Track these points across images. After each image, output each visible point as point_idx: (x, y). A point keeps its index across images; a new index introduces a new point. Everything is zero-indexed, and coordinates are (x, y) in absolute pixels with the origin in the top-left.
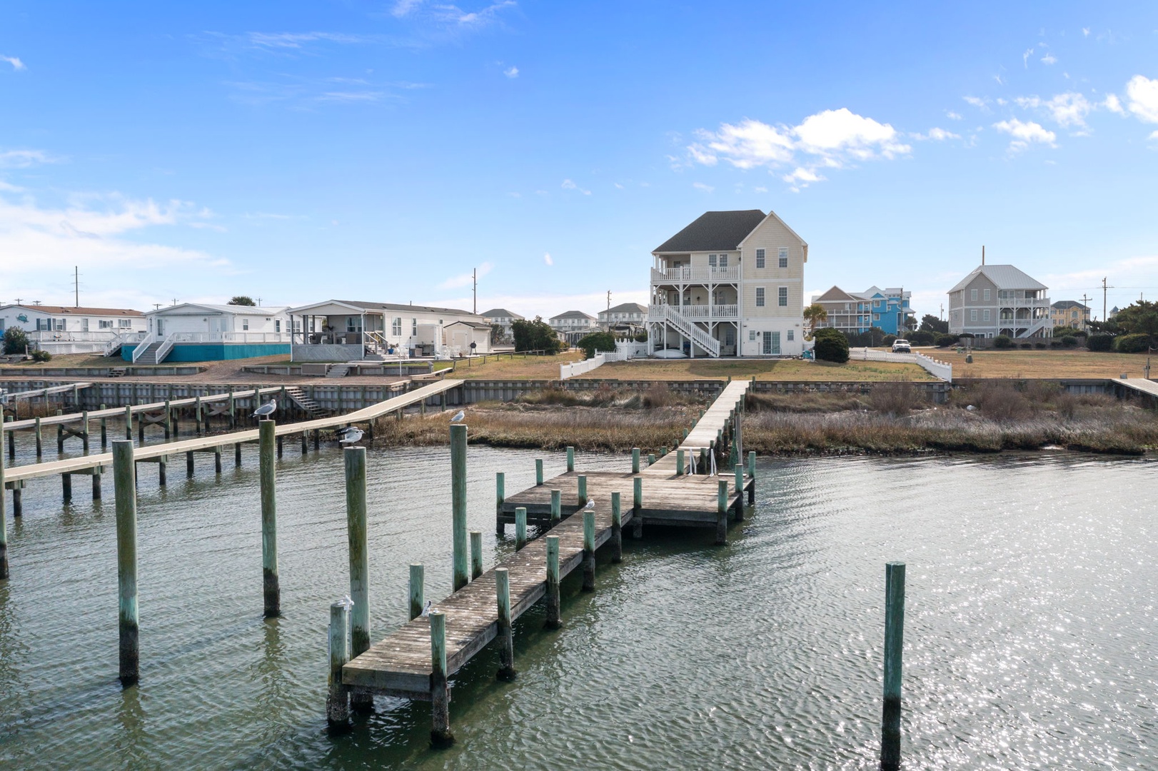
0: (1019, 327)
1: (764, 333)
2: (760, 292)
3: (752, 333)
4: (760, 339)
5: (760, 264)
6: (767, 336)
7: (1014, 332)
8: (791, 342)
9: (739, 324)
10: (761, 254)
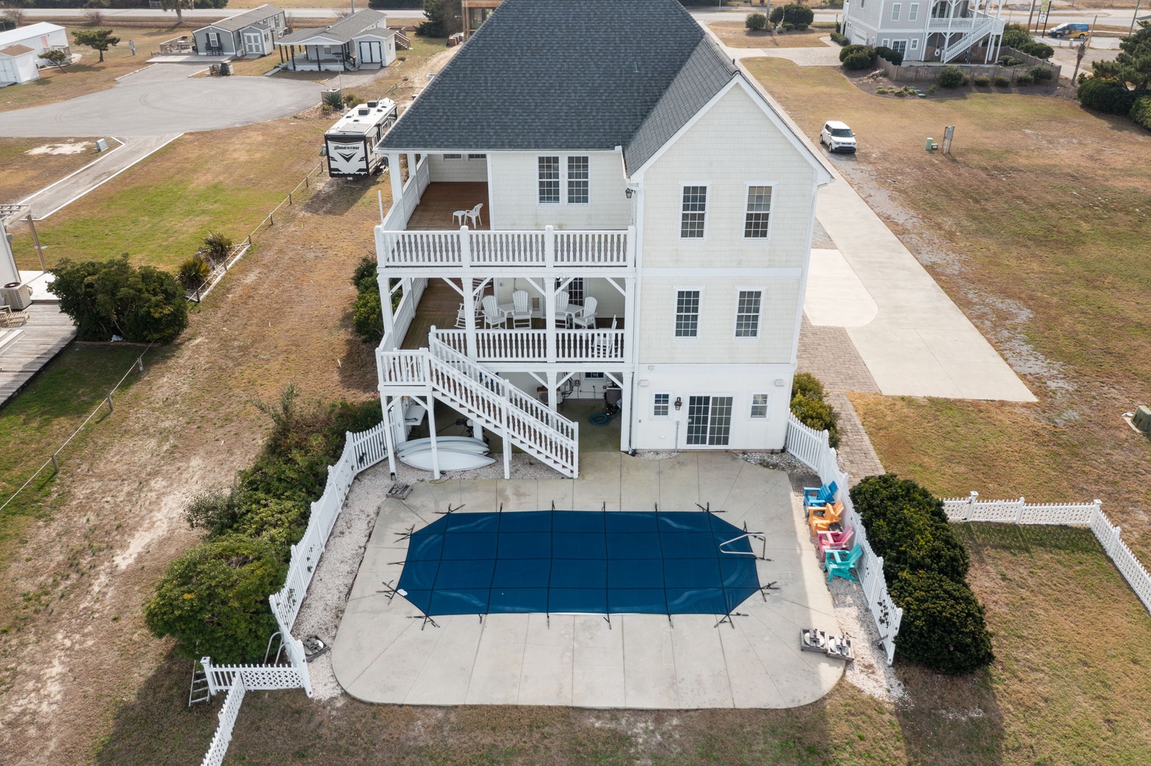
0: (956, 31)
1: (692, 399)
2: (688, 302)
3: (661, 399)
4: (681, 417)
5: (693, 224)
6: (698, 404)
7: (948, 38)
8: (758, 421)
9: (627, 379)
10: (695, 199)
